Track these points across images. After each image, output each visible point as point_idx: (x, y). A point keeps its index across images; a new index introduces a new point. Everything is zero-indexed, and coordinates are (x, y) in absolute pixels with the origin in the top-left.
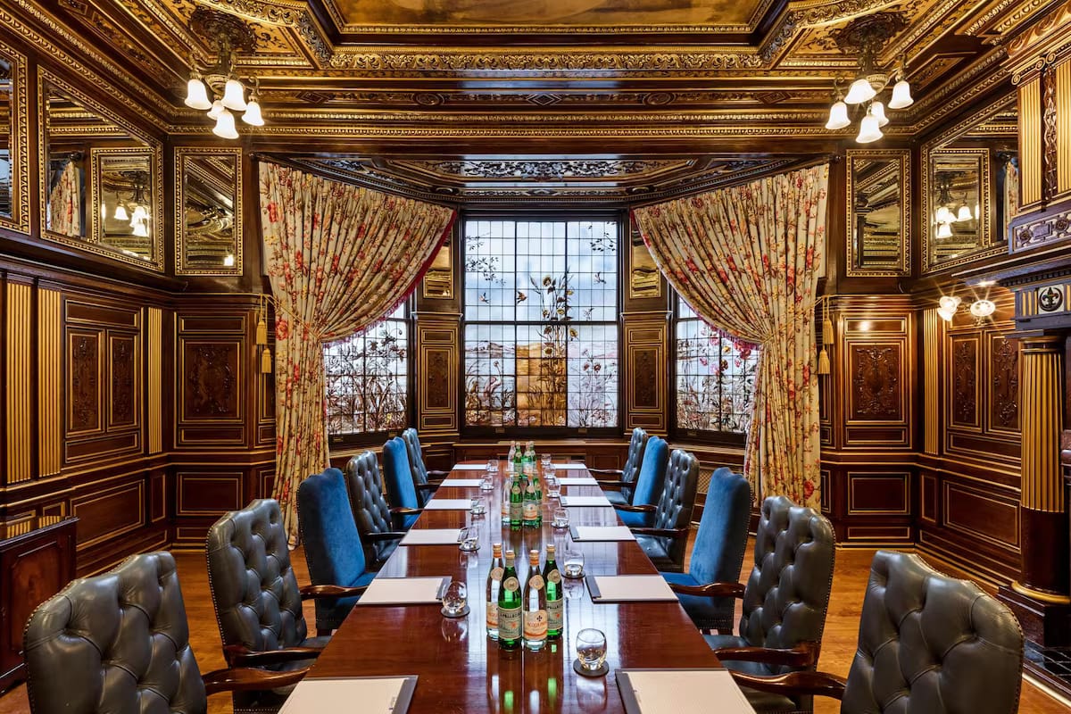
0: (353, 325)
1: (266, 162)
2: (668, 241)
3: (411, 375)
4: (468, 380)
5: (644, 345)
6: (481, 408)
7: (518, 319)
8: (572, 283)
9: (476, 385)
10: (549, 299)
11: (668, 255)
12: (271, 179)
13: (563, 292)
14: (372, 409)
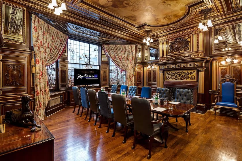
0: (52, 62)
1: (34, 14)
2: (110, 52)
3: (57, 75)
4: (69, 76)
5: (105, 70)
6: (72, 83)
7: (80, 63)
8: (91, 57)
9: (71, 77)
10: (86, 59)
11: (110, 54)
12: (35, 20)
13: (89, 58)
14: (49, 84)
